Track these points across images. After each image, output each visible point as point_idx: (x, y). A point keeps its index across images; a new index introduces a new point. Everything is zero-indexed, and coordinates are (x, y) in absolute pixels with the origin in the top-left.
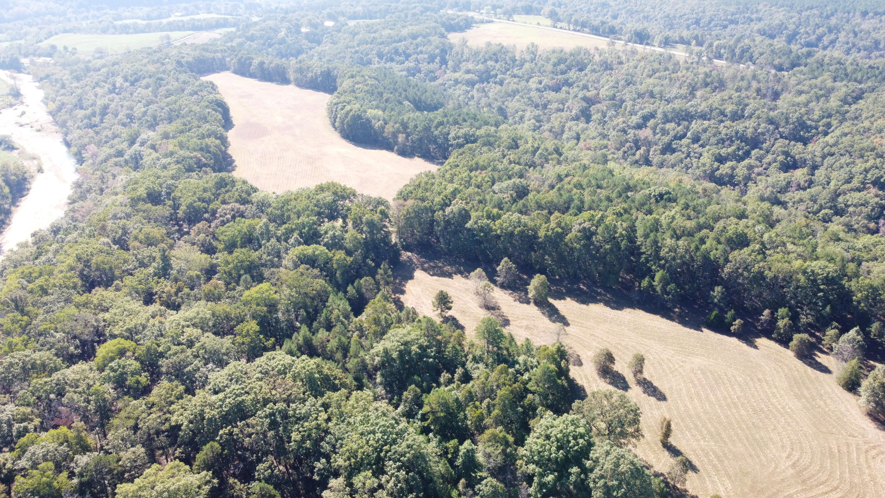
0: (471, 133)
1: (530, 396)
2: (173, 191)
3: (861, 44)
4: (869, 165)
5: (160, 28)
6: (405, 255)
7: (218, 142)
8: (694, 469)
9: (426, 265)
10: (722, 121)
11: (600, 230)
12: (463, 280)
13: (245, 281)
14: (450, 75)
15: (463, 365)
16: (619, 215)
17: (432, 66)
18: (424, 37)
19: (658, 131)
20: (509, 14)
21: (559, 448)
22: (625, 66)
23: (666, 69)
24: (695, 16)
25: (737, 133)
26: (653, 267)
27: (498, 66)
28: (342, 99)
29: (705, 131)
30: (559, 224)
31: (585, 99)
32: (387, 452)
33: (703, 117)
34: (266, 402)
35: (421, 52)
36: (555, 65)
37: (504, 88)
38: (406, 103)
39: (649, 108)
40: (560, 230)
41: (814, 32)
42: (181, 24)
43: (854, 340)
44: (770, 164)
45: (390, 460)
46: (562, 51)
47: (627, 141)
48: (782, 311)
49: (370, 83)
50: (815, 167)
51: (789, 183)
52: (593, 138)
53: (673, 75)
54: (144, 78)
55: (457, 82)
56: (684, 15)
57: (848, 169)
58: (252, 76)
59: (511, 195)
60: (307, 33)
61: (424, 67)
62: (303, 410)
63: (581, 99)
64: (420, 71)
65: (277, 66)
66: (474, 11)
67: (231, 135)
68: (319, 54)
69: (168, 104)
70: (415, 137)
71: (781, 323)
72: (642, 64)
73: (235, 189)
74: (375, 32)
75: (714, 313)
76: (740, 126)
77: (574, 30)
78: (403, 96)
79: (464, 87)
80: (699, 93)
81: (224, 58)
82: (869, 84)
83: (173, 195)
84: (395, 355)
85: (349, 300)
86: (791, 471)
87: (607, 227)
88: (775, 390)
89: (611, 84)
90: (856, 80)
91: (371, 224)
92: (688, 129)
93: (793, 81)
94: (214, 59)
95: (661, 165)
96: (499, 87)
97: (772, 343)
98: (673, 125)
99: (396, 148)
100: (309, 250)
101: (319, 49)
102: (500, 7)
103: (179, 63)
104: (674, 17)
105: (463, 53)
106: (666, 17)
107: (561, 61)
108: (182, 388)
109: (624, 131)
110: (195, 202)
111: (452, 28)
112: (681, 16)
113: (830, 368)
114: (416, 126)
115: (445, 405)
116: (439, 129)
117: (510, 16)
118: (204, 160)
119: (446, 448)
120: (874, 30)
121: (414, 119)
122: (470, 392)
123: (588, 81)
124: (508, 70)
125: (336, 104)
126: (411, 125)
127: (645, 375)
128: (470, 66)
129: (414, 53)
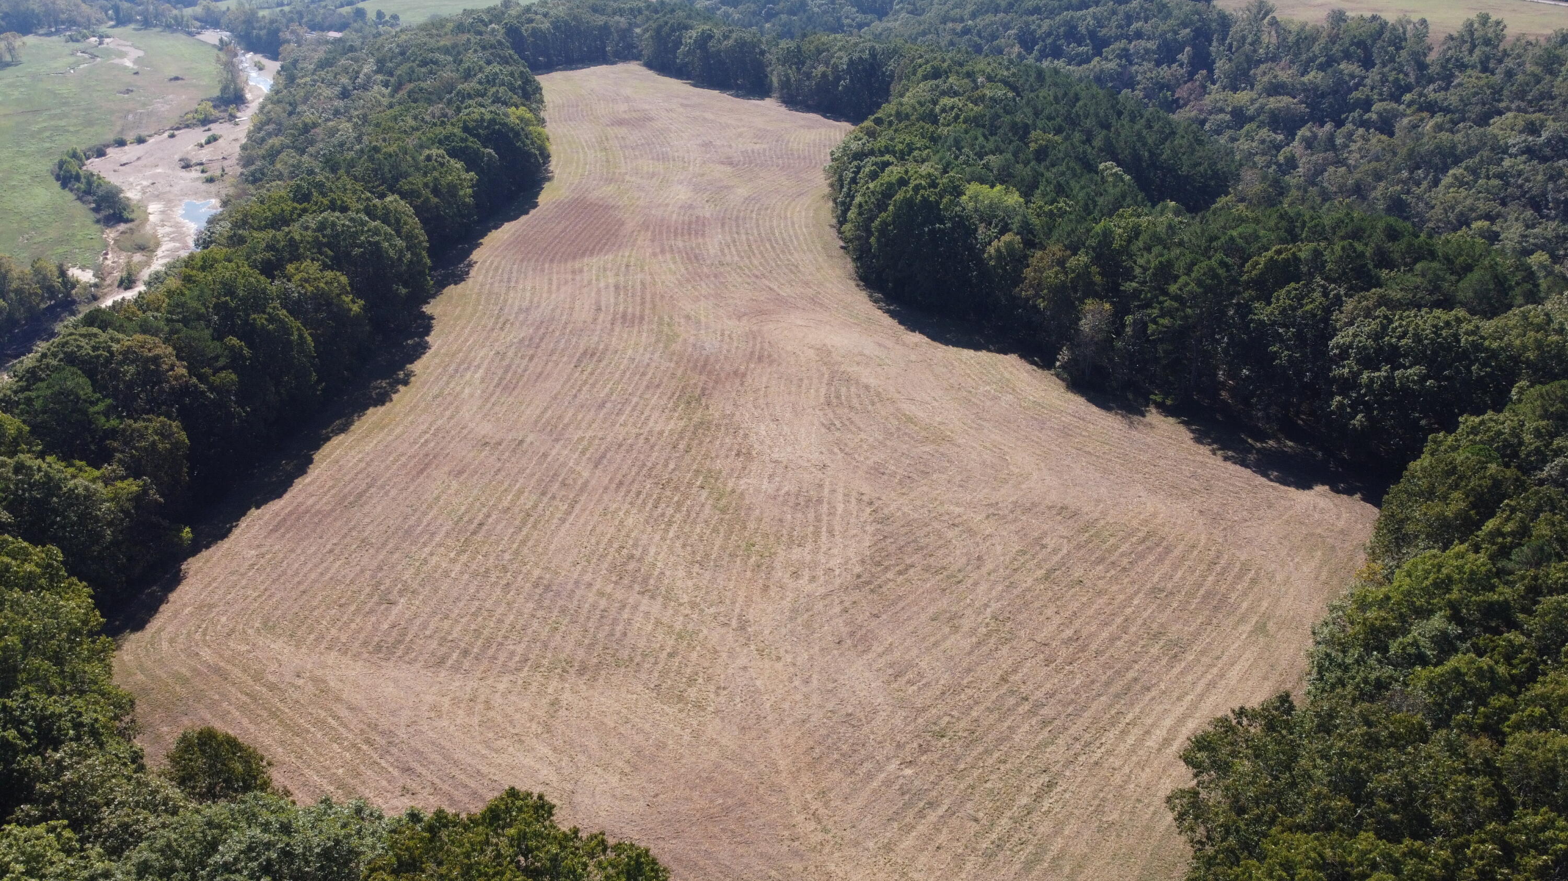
14: (1216, 95)
17: (1165, 72)
27: (1374, 75)
28: (884, 141)
35: (1139, 35)
37: (1399, 143)
38: (1108, 167)
49: (987, 93)
55: (1240, 117)
61: (1144, 71)
64: (1131, 84)
65: (741, 44)
70: (1156, 318)
78: (1098, 142)
79: (1264, 133)
81: (631, 26)
94: (605, 28)
96: (1379, 138)
99: (1064, 355)
103: (512, 32)
105: (1257, 42)
116: (1280, 299)
124: (1408, 88)
125: (859, 156)
126: (1144, 263)
128: (1284, 75)
129: (1117, 38)
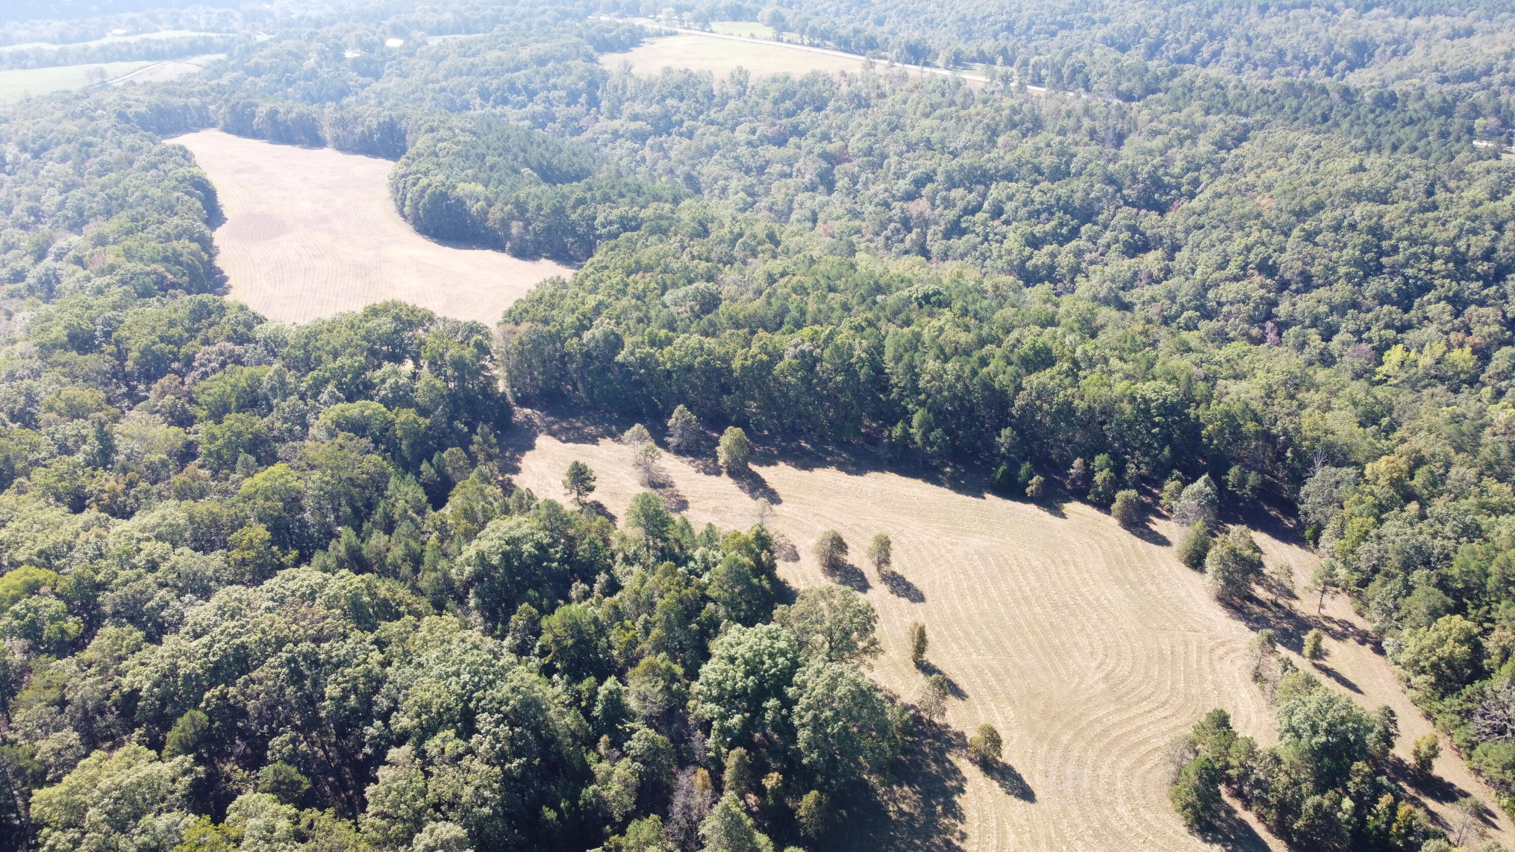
0: (630, 214)
1: (710, 606)
2: (115, 330)
3: (1257, 56)
4: (1252, 239)
5: (85, 58)
6: (521, 414)
7: (195, 246)
8: (959, 694)
9: (556, 427)
10: (1036, 182)
11: (827, 354)
12: (616, 446)
13: (246, 464)
14: (604, 123)
15: (609, 569)
16: (859, 329)
17: (573, 110)
18: (559, 61)
19: (938, 202)
20: (704, 21)
21: (747, 675)
22: (889, 100)
23: (952, 103)
24: (1005, 17)
25: (1059, 199)
26: (910, 406)
27: (683, 106)
28: (414, 168)
29: (1010, 198)
30: (763, 349)
31: (825, 156)
32: (479, 700)
33: (1009, 176)
34: (280, 643)
35: (555, 87)
36: (776, 102)
37: (694, 143)
38: (526, 171)
39: (924, 165)
40: (765, 357)
41: (1188, 39)
42: (125, 49)
43: (1201, 492)
44: (1108, 246)
45: (484, 711)
46: (787, 79)
47: (890, 220)
48: (1100, 459)
49: (462, 139)
50: (1176, 248)
51: (1135, 274)
52: (838, 218)
53: (962, 113)
54: (58, 144)
55: (616, 135)
56: (989, 15)
57: (1220, 248)
58: (256, 135)
59: (692, 308)
60: (355, 60)
61: (561, 111)
62: (341, 649)
63: (820, 156)
64: (553, 119)
65: (301, 116)
66: (646, 16)
67: (220, 236)
68: (379, 95)
69: (103, 188)
70: (538, 225)
71: (1098, 478)
72: (915, 96)
73: (225, 319)
74: (474, 55)
75: (1001, 470)
76: (1061, 189)
77: (811, 45)
78: (520, 159)
79: (629, 144)
80: (1000, 140)
81: (205, 105)
82: (1258, 117)
83: (114, 335)
84: (495, 560)
85: (425, 486)
86: (1102, 686)
87: (837, 348)
88: (1086, 576)
89: (865, 130)
90: (1239, 113)
91: (459, 364)
92: (984, 196)
93: (1145, 115)
94: (186, 107)
95: (945, 257)
96: (686, 142)
97: (1088, 510)
98: (961, 191)
99: (508, 245)
100: (355, 409)
101: (377, 86)
102: (689, 9)
103: (122, 116)
104: (974, 19)
105: (624, 87)
106: (961, 20)
107: (786, 95)
108: (139, 634)
109: (887, 205)
110: (154, 343)
111: (607, 46)
112: (984, 18)
113: (1170, 539)
114: (539, 208)
115: (575, 628)
116: (579, 211)
117: (706, 22)
118: (170, 276)
119: (579, 692)
120: (1277, 33)
121: (536, 196)
122: (616, 607)
123: (830, 127)
124: (701, 112)
125: (403, 176)
126: (532, 205)
127: (896, 566)
128: (638, 108)
129: (542, 89)
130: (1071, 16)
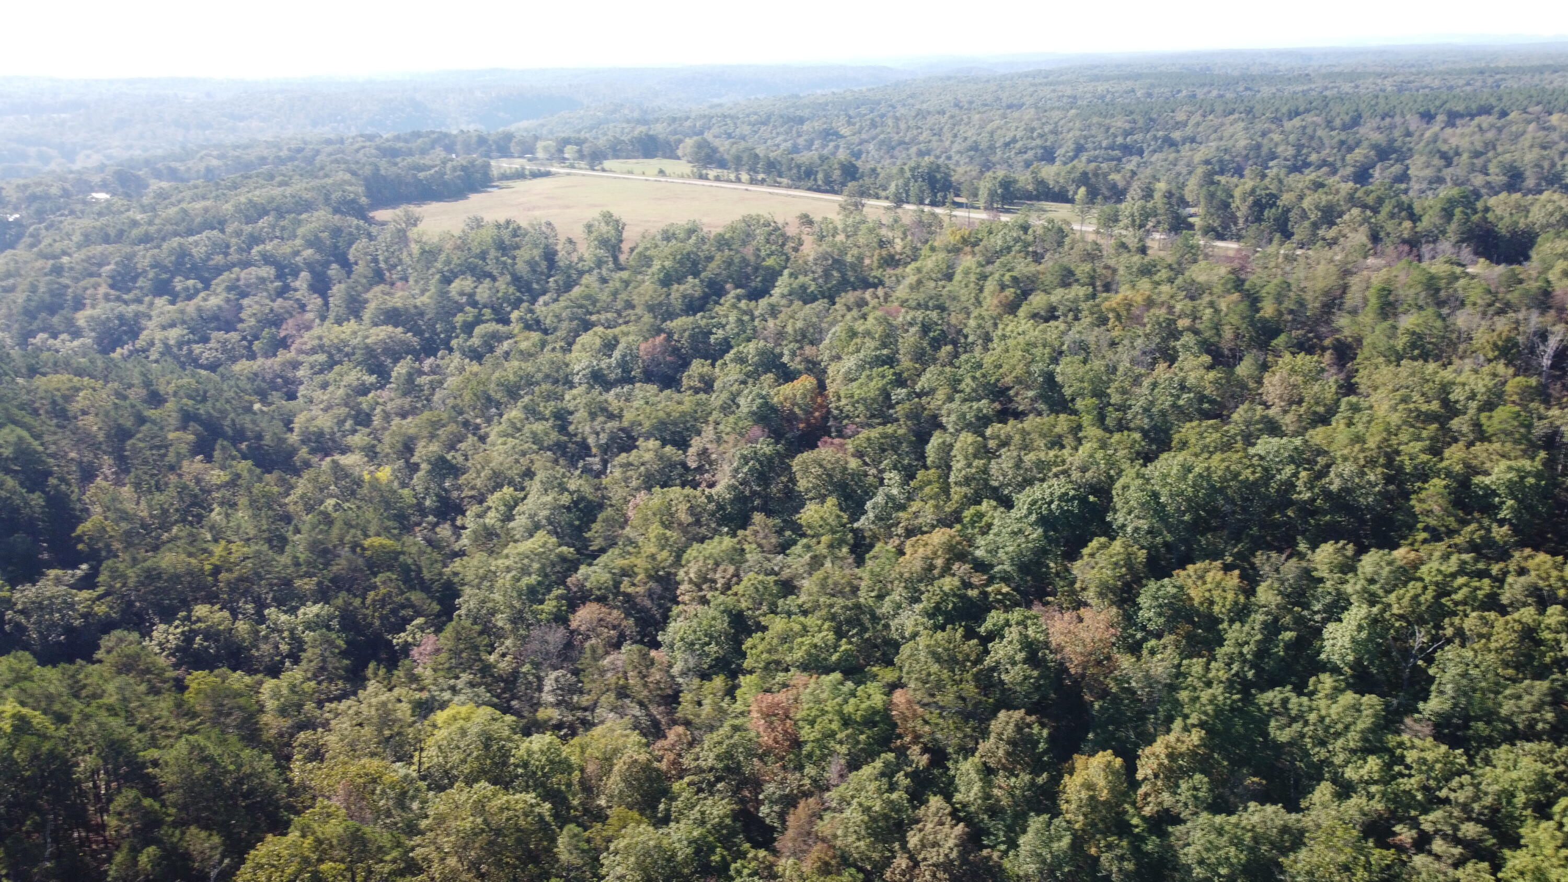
14: (324, 332)
17: (274, 305)
18: (284, 214)
20: (597, 157)
22: (910, 273)
24: (1039, 142)
27: (484, 293)
31: (768, 419)
35: (258, 260)
37: (482, 374)
55: (338, 356)
56: (1015, 141)
61: (248, 306)
64: (232, 324)
77: (752, 181)
79: (355, 375)
89: (868, 348)
96: (470, 369)
98: (1222, 575)
102: (578, 144)
104: (992, 148)
106: (971, 149)
107: (687, 266)
109: (972, 619)
112: (1007, 145)
117: (599, 159)
124: (518, 305)
128: (397, 298)
129: (234, 265)
130: (1138, 137)
